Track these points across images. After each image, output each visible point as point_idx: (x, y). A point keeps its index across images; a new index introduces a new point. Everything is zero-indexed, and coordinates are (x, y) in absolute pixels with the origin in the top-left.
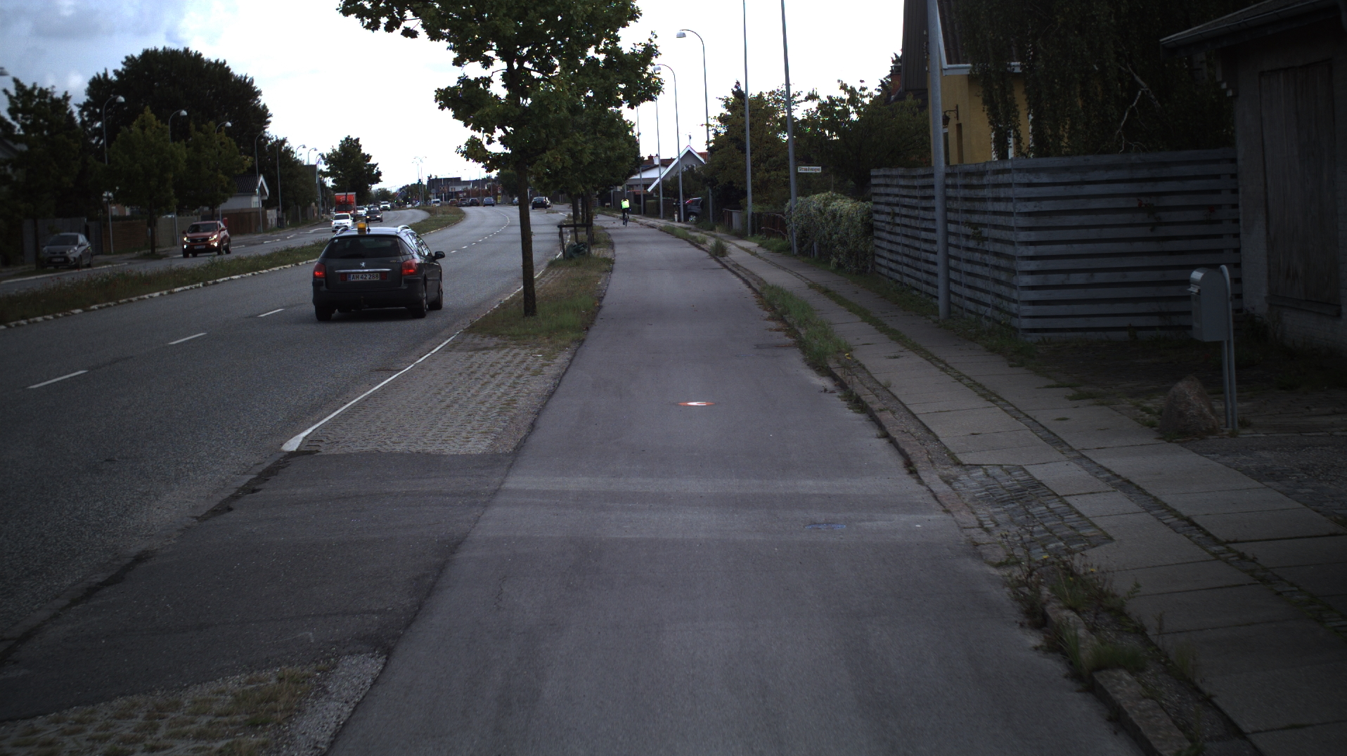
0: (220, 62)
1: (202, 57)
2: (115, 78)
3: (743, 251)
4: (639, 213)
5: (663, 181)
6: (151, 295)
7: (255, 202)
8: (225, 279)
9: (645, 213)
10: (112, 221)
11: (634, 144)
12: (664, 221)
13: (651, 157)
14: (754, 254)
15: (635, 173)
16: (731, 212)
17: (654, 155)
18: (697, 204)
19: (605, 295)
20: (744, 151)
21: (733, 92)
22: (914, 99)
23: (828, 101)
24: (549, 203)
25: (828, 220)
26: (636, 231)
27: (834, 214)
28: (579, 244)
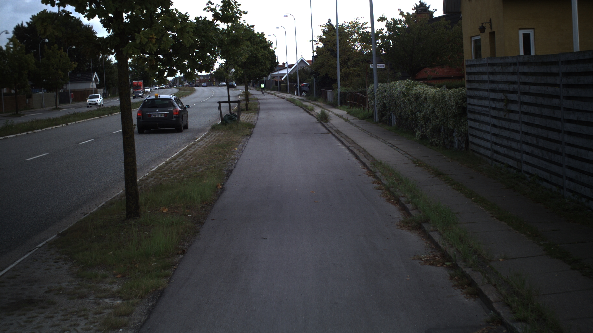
2: (26, 26)
3: (338, 118)
4: (277, 91)
5: (289, 75)
7: (92, 85)
9: (280, 90)
11: (272, 56)
12: (290, 95)
13: (284, 64)
14: (347, 120)
15: (274, 71)
16: (327, 91)
18: (306, 86)
20: (336, 56)
21: (327, 24)
23: (392, 21)
24: (235, 85)
25: (410, 100)
26: (273, 101)
27: (417, 97)
28: (232, 114)
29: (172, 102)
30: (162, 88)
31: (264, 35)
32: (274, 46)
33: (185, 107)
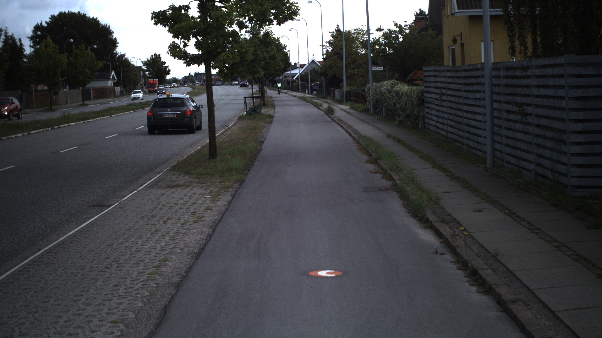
0: (94, 18)
1: (86, 15)
2: (46, 25)
3: (342, 111)
4: (289, 90)
5: (301, 74)
6: (16, 135)
7: (110, 83)
8: (66, 125)
9: (292, 89)
10: (34, 92)
11: (286, 57)
12: (301, 93)
13: (295, 64)
14: (349, 113)
15: (287, 71)
16: (335, 90)
17: (297, 62)
18: (317, 86)
19: (265, 140)
20: (342, 59)
21: (336, 30)
22: (433, 30)
23: (388, 32)
24: (248, 84)
25: (393, 96)
26: (286, 99)
27: (397, 93)
28: (255, 107)
29: (185, 101)
30: (174, 87)
31: (279, 41)
32: (287, 49)
33: (198, 106)
